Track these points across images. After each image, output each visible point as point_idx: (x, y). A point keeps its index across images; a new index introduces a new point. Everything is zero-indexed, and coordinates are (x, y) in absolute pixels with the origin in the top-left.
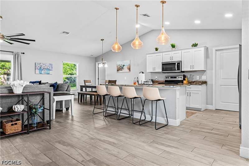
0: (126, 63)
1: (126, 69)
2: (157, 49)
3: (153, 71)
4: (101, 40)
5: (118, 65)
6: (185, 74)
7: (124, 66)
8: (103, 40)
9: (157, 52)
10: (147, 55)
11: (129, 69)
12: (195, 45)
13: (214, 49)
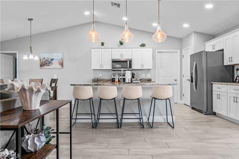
0: (57, 56)
1: (56, 64)
2: (103, 44)
3: (101, 69)
4: (29, 20)
5: (41, 59)
6: (134, 72)
7: (52, 60)
8: (32, 19)
9: (103, 47)
10: (92, 50)
11: (62, 64)
12: (143, 45)
13: (157, 51)
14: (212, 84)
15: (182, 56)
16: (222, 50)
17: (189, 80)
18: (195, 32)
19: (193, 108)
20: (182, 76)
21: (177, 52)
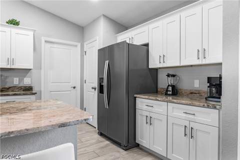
12: (14, 23)
13: (43, 39)
14: (135, 98)
15: (83, 53)
16: (147, 45)
17: (95, 89)
18: (104, 16)
19: (101, 134)
20: (83, 82)
21: (76, 46)
